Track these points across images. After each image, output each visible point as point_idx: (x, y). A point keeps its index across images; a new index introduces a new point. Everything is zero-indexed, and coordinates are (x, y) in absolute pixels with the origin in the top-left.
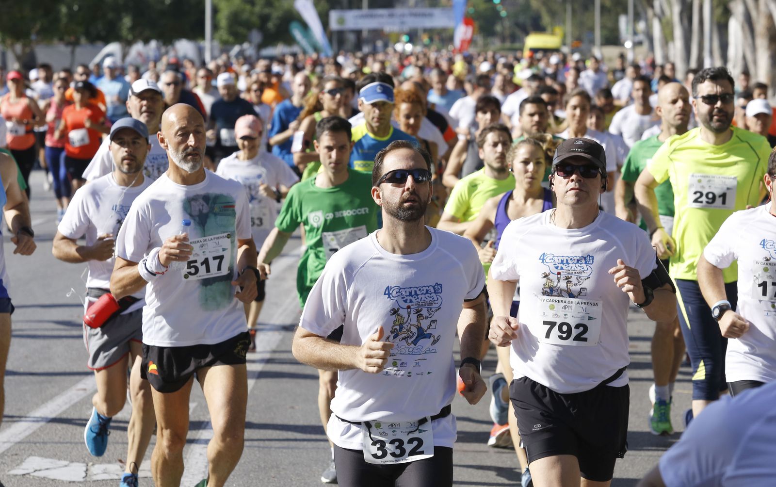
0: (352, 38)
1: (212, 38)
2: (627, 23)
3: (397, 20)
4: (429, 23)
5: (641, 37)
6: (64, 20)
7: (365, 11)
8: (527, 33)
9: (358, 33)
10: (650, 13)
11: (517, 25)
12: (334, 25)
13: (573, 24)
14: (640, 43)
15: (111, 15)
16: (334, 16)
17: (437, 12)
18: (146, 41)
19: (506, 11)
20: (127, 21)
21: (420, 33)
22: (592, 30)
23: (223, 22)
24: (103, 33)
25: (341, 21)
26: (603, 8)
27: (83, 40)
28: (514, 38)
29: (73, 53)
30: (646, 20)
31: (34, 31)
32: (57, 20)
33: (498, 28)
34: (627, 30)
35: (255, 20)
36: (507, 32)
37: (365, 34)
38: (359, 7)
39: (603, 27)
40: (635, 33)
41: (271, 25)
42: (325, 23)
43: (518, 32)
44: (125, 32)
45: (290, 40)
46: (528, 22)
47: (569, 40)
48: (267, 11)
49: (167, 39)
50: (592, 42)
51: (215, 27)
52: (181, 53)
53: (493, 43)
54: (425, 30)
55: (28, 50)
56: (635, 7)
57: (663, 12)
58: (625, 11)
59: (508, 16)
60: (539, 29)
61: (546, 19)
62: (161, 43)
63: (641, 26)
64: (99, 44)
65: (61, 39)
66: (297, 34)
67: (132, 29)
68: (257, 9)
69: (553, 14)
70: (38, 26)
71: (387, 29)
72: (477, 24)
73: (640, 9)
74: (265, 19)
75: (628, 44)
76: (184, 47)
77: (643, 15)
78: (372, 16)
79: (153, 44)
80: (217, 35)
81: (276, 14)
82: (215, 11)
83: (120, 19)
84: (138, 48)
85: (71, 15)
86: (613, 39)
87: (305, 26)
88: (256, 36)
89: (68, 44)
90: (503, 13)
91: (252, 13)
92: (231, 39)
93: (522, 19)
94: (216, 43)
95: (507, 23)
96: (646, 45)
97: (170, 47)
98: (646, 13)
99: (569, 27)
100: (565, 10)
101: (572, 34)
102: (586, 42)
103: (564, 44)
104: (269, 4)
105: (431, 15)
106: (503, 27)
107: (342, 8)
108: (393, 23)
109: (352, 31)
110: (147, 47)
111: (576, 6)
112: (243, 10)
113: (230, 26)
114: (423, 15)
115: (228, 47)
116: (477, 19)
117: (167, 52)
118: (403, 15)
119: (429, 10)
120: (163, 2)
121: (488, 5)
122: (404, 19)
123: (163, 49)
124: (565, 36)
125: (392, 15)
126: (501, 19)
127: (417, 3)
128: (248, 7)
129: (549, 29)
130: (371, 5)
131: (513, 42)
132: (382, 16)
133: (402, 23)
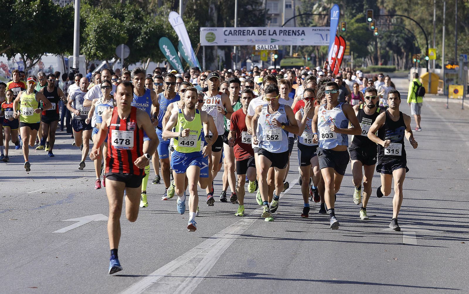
0: (221, 54)
1: (79, 53)
3: (268, 38)
4: (299, 41)
7: (236, 28)
9: (228, 49)
11: (389, 44)
12: (203, 42)
13: (448, 46)
16: (204, 32)
17: (308, 30)
19: (378, 30)
23: (92, 36)
25: (211, 37)
33: (371, 48)
35: (124, 34)
36: (380, 53)
37: (234, 50)
38: (229, 25)
41: (139, 40)
45: (159, 57)
46: (402, 43)
47: (443, 62)
48: (135, 26)
49: (34, 51)
51: (82, 41)
53: (367, 63)
54: (294, 47)
59: (381, 37)
61: (420, 41)
66: (166, 49)
69: (427, 35)
71: (258, 46)
72: (348, 44)
74: (133, 33)
76: (50, 60)
78: (243, 33)
79: (18, 56)
80: (83, 50)
82: (83, 24)
87: (175, 42)
88: (124, 51)
90: (376, 33)
91: (121, 27)
92: (99, 54)
93: (394, 40)
94: (83, 57)
95: (380, 43)
99: (443, 49)
100: (441, 31)
101: (446, 55)
102: (461, 64)
103: (438, 66)
104: (138, 18)
105: (303, 33)
106: (376, 47)
107: (213, 26)
108: (265, 41)
109: (222, 47)
110: (12, 59)
111: (450, 28)
112: (113, 25)
113: (98, 41)
114: (294, 33)
115: (95, 62)
116: (349, 40)
117: (32, 65)
118: (275, 32)
119: (301, 29)
120: (31, 14)
121: (361, 25)
122: (274, 37)
123: (28, 63)
124: (438, 58)
125: (264, 33)
126: (375, 38)
127: (287, 21)
128: (118, 21)
129: (423, 51)
130: (241, 24)
131: (385, 63)
132: (253, 32)
133: (273, 41)
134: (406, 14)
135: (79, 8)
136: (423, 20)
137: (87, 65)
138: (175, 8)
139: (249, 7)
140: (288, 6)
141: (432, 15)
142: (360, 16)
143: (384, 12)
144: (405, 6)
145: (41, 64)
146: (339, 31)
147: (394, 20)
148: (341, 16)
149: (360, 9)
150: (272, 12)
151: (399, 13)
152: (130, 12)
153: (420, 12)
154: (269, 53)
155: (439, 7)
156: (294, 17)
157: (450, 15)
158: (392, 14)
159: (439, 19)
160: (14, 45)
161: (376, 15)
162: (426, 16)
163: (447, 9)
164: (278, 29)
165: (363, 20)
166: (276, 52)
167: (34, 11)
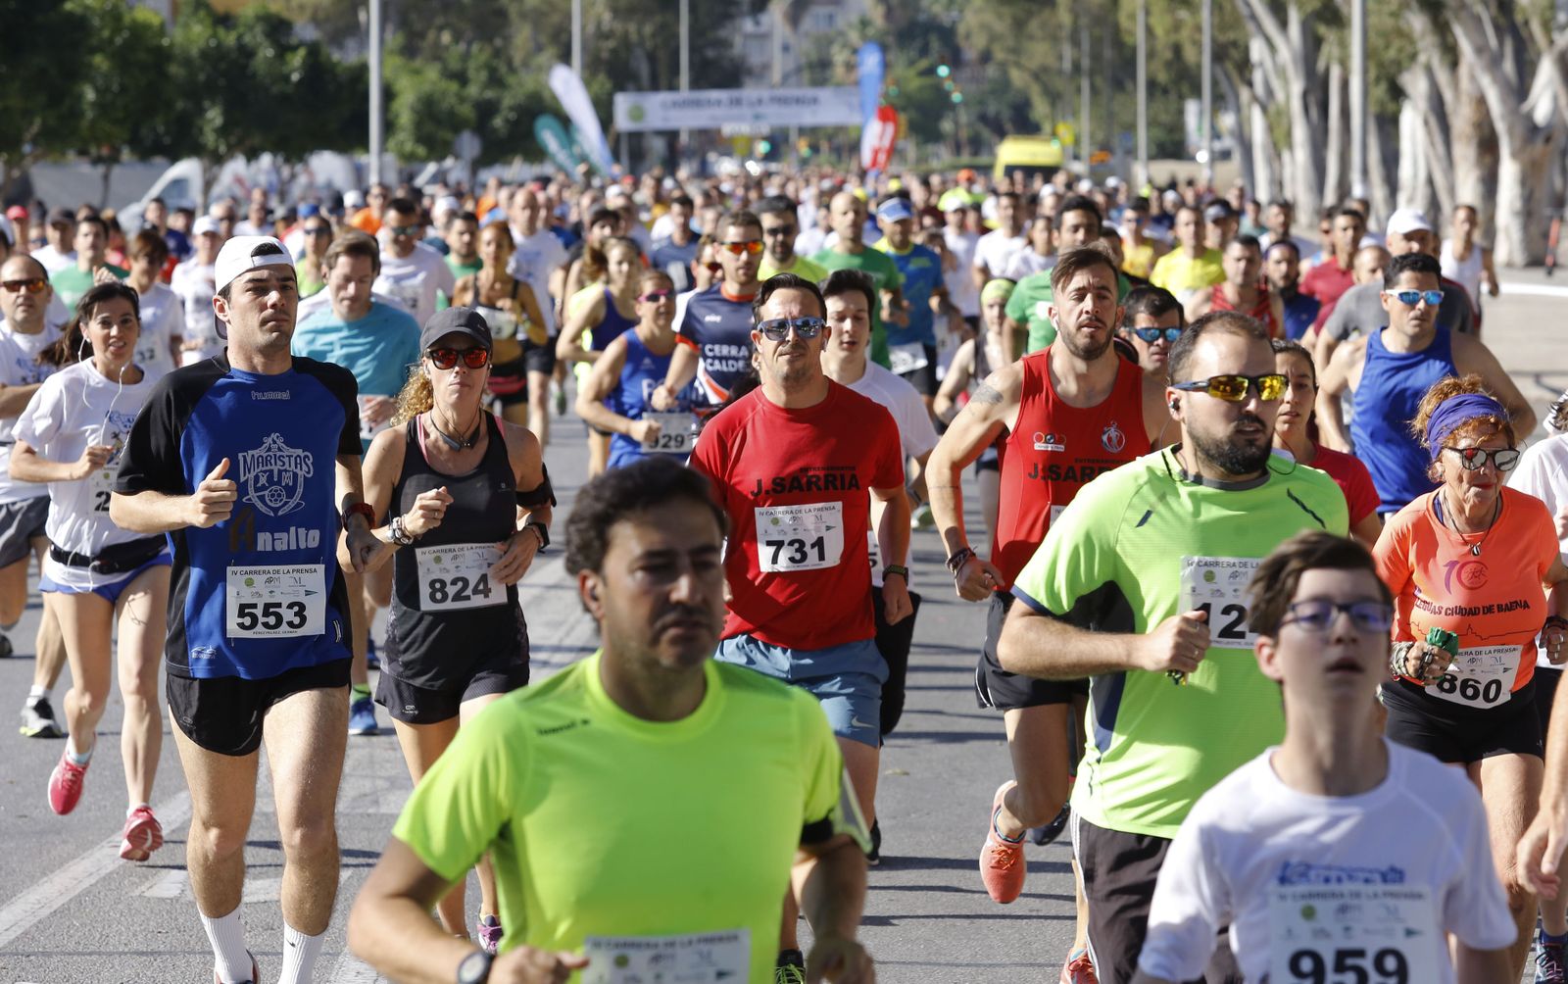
0: (658, 146)
1: (383, 149)
2: (1201, 114)
3: (746, 111)
4: (809, 117)
5: (1228, 142)
6: (90, 114)
7: (685, 93)
8: (1002, 134)
9: (672, 136)
10: (1245, 94)
11: (983, 118)
12: (622, 122)
13: (1092, 118)
14: (1225, 155)
15: (180, 105)
16: (622, 103)
17: (825, 94)
18: (252, 155)
19: (961, 92)
20: (214, 116)
21: (793, 136)
22: (1131, 128)
23: (405, 117)
24: (167, 140)
25: (637, 114)
26: (1152, 85)
27: (126, 154)
28: (977, 145)
29: (106, 178)
30: (1238, 110)
31: (28, 136)
32: (75, 114)
33: (947, 126)
34: (1200, 129)
35: (466, 111)
36: (964, 134)
37: (684, 139)
38: (673, 87)
39: (1151, 123)
40: (1216, 135)
41: (498, 122)
42: (606, 120)
43: (986, 133)
44: (210, 138)
45: (536, 153)
46: (1006, 114)
47: (1085, 149)
48: (489, 94)
49: (294, 148)
50: (1131, 152)
51: (388, 127)
52: (321, 179)
53: (937, 156)
54: (802, 131)
55: (16, 173)
56: (1215, 83)
57: (1270, 92)
58: (1196, 92)
59: (965, 103)
60: (1026, 127)
61: (1040, 108)
62: (280, 159)
63: (1227, 121)
64: (159, 160)
65: (83, 153)
66: (548, 137)
67: (223, 131)
68: (473, 90)
69: (1054, 98)
70: (36, 126)
71: (728, 129)
72: (903, 118)
73: (1224, 86)
74: (486, 110)
75: (1203, 156)
76: (327, 166)
77: (1230, 98)
78: (697, 104)
79: (266, 160)
80: (391, 144)
81: (508, 101)
82: (388, 95)
83: (201, 111)
84: (237, 166)
85: (101, 106)
86: (1173, 147)
87: (565, 122)
88: (469, 145)
89: (97, 161)
90: (956, 97)
91: (462, 100)
92: (421, 151)
93: (992, 109)
94: (390, 158)
95: (964, 117)
96: (1237, 157)
97: (299, 168)
98: (1237, 96)
99: (1085, 124)
100: (1079, 90)
101: (1092, 136)
102: (1119, 152)
103: (1076, 157)
104: (495, 80)
105: (815, 101)
106: (956, 123)
107: (639, 89)
108: (740, 119)
109: (660, 133)
110: (254, 166)
111: (1099, 81)
112: (444, 93)
113: (418, 125)
114: (798, 101)
115: (415, 166)
116: (904, 109)
117: (293, 176)
118: (760, 102)
119: (810, 92)
120: (286, 78)
121: (926, 81)
122: (761, 110)
123: (286, 171)
124: (1077, 141)
125: (737, 102)
126: (952, 107)
127: (786, 78)
128: (454, 87)
129: (1047, 127)
130: (697, 83)
131: (976, 153)
132: (719, 103)
133: (757, 117)
134: (1011, 58)
135: (382, 63)
136: (1045, 69)
137: (400, 172)
138: (565, 58)
139: (710, 53)
140: (786, 48)
141: (1060, 58)
142: (924, 64)
143: (971, 53)
144: (1010, 42)
145: (311, 174)
146: (886, 95)
147: (991, 71)
148: (886, 66)
149: (924, 51)
150: (755, 59)
151: (999, 55)
152: (478, 70)
153: (1039, 53)
154: (751, 140)
155: (1075, 42)
156: (799, 70)
157: (1096, 57)
158: (986, 57)
159: (1077, 68)
160: (256, 140)
161: (955, 60)
162: (1051, 61)
163: (1092, 46)
164: (765, 94)
165: (931, 71)
166: (765, 139)
167: (294, 70)
